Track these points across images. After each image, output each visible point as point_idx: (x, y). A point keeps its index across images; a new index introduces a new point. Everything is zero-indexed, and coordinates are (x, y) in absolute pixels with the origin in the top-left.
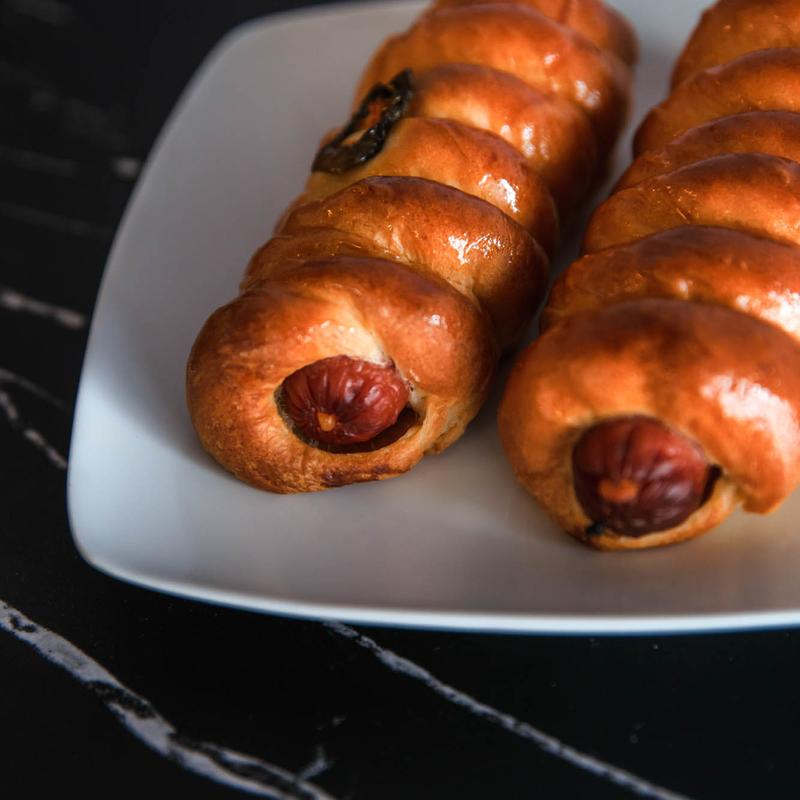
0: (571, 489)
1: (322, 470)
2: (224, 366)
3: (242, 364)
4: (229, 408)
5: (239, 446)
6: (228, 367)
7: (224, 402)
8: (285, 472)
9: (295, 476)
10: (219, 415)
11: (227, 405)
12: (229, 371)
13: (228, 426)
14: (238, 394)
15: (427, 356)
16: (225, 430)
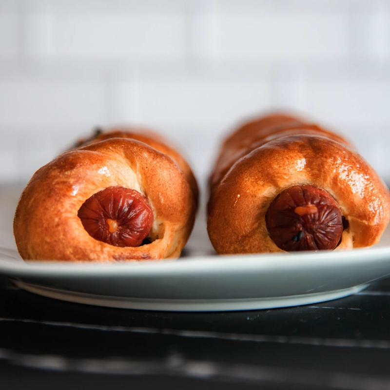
0: (268, 238)
1: (113, 253)
2: (53, 183)
3: (65, 180)
4: (56, 212)
5: (61, 237)
6: (56, 184)
7: (52, 209)
8: (91, 253)
10: (48, 217)
11: (54, 210)
12: (57, 186)
13: (55, 224)
14: (62, 202)
15: (170, 182)
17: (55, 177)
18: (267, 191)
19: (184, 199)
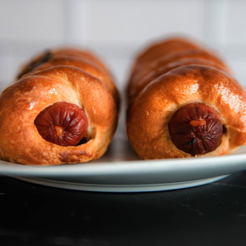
1: (59, 151)
2: (16, 101)
3: (25, 98)
4: (18, 122)
5: (22, 140)
6: (18, 102)
8: (44, 151)
9: (48, 153)
10: (13, 126)
11: (17, 121)
12: (19, 103)
13: (18, 131)
14: (22, 115)
15: (100, 99)
16: (16, 133)
17: (18, 96)
18: (171, 107)
19: (110, 111)
